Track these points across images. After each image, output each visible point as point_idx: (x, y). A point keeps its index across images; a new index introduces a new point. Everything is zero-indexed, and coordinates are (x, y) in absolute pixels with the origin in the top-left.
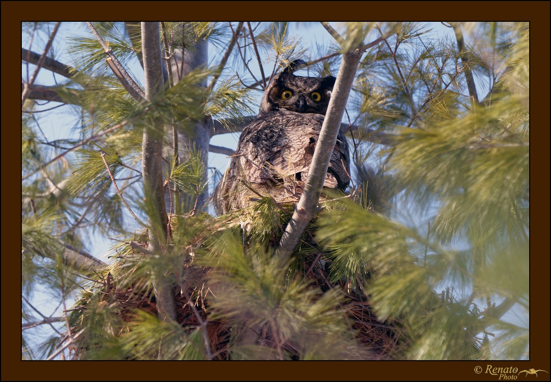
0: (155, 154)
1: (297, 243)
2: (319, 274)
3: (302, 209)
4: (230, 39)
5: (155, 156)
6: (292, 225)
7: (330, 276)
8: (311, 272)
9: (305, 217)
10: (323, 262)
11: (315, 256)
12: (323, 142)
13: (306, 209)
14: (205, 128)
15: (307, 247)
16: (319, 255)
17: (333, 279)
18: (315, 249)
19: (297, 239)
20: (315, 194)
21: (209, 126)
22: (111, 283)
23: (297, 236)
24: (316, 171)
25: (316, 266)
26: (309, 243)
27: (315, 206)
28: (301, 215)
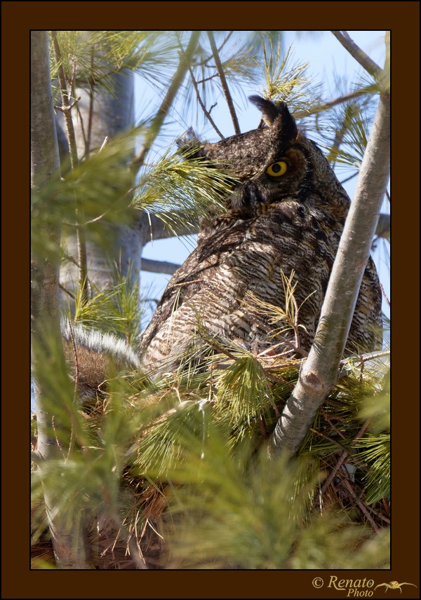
0: (46, 281)
1: (303, 436)
2: (344, 489)
3: (312, 374)
4: (175, 70)
5: (46, 284)
6: (293, 409)
7: (366, 493)
8: (330, 486)
9: (317, 389)
10: (351, 469)
11: (338, 456)
12: (347, 254)
13: (320, 373)
14: (133, 228)
15: (323, 442)
16: (345, 455)
17: (371, 498)
18: (337, 445)
19: (303, 428)
20: (334, 347)
21: (141, 226)
23: (303, 424)
24: (335, 305)
25: (338, 476)
26: (326, 435)
27: (334, 369)
28: (310, 385)
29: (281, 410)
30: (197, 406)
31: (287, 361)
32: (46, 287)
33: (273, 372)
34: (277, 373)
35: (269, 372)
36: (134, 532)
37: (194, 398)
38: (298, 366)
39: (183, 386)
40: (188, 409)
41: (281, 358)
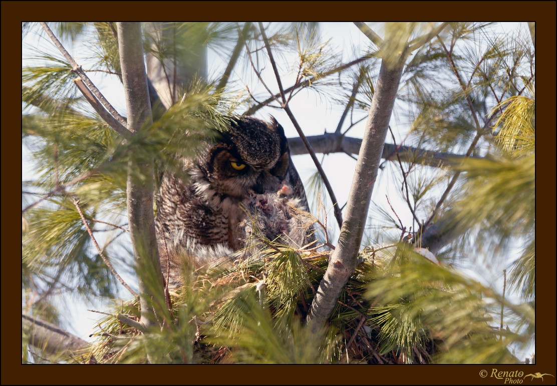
0: (144, 199)
1: (333, 306)
2: (363, 344)
4: (235, 44)
5: (143, 201)
6: (324, 289)
7: (379, 346)
8: (353, 342)
9: (342, 272)
10: (368, 330)
11: (358, 321)
12: (361, 174)
13: (344, 261)
15: (347, 311)
16: (363, 320)
17: (384, 350)
18: (358, 312)
19: (333, 301)
20: (354, 242)
23: (333, 298)
24: (353, 211)
25: (359, 335)
26: (350, 305)
27: (354, 257)
28: (337, 269)
29: (316, 289)
30: (255, 287)
32: (144, 203)
33: (309, 261)
34: (313, 262)
35: (307, 262)
38: (328, 256)
40: (248, 290)
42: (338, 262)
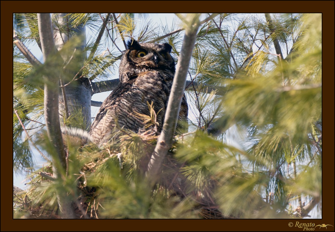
1: (160, 167)
2: (177, 188)
6: (155, 156)
7: (186, 189)
8: (171, 187)
9: (165, 148)
10: (179, 180)
11: (174, 175)
12: (175, 93)
13: (166, 141)
14: (87, 89)
15: (168, 169)
16: (177, 174)
17: (188, 191)
18: (174, 170)
19: (160, 164)
20: (171, 131)
22: (28, 203)
23: (159, 162)
24: (171, 113)
25: (175, 183)
26: (169, 166)
27: (171, 139)
28: (162, 146)
29: (151, 156)
30: (117, 156)
31: (152, 137)
32: (54, 110)
33: (147, 142)
34: (149, 142)
35: (145, 142)
36: (94, 208)
37: (116, 153)
38: (157, 139)
39: (111, 148)
40: (114, 158)
41: (150, 136)
42: (163, 142)
